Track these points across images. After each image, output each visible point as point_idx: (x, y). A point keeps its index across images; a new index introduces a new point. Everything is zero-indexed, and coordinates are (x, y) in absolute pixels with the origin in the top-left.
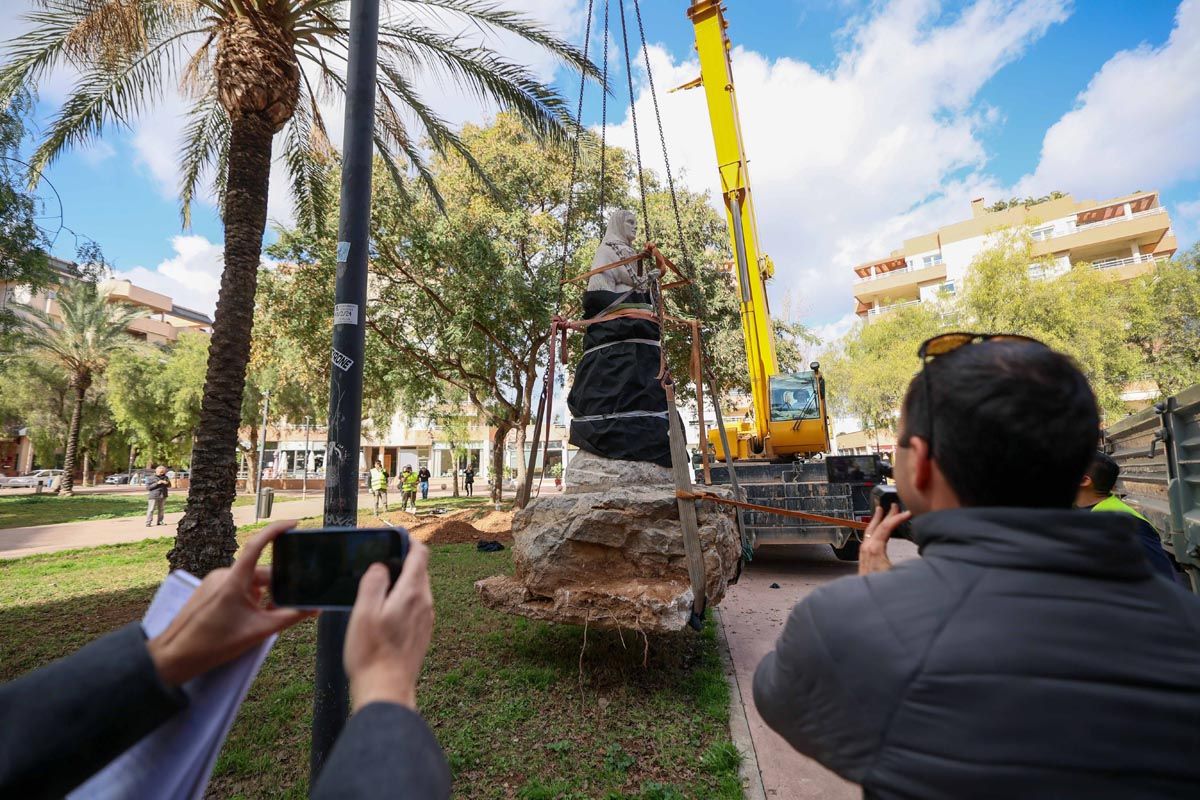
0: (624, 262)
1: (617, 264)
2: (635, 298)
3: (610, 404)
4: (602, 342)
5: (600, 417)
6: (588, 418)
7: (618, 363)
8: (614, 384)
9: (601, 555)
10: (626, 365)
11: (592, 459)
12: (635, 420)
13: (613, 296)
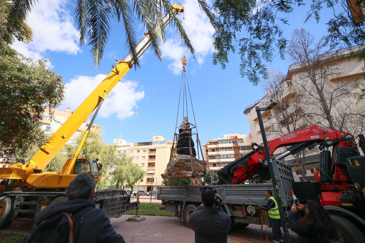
0: (185, 124)
1: (184, 125)
2: (186, 130)
3: (182, 146)
4: (182, 137)
5: (181, 148)
6: (179, 149)
7: (183, 140)
8: (183, 143)
9: (179, 168)
10: (185, 140)
11: (180, 155)
12: (186, 148)
13: (183, 130)
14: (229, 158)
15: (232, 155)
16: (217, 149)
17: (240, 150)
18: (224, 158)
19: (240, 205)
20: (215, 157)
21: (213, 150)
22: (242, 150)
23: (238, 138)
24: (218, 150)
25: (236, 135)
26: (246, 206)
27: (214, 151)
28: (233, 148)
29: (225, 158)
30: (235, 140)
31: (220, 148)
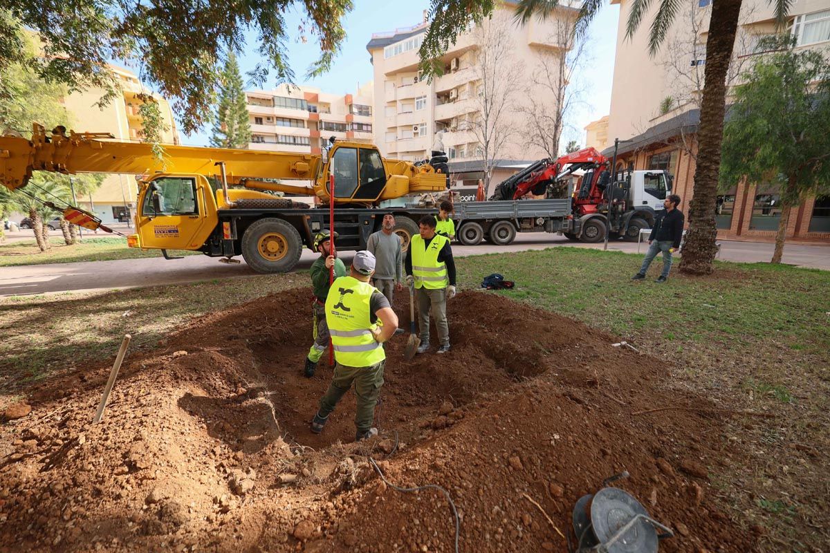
14: (298, 144)
15: (305, 138)
16: (268, 119)
17: (321, 128)
18: (286, 143)
19: (528, 218)
20: (262, 138)
21: (259, 120)
22: (326, 129)
23: (321, 99)
24: (271, 120)
25: (317, 93)
26: (536, 218)
27: (261, 123)
28: (306, 123)
29: (290, 144)
30: (312, 105)
31: (278, 118)
